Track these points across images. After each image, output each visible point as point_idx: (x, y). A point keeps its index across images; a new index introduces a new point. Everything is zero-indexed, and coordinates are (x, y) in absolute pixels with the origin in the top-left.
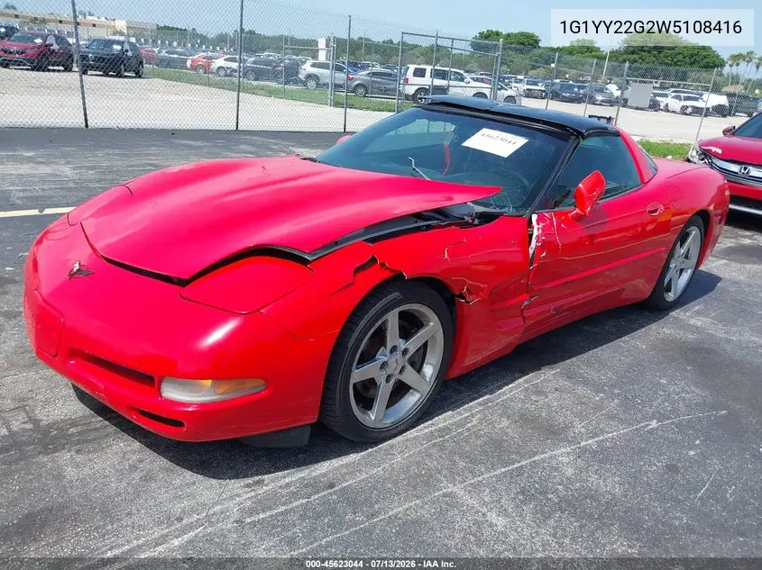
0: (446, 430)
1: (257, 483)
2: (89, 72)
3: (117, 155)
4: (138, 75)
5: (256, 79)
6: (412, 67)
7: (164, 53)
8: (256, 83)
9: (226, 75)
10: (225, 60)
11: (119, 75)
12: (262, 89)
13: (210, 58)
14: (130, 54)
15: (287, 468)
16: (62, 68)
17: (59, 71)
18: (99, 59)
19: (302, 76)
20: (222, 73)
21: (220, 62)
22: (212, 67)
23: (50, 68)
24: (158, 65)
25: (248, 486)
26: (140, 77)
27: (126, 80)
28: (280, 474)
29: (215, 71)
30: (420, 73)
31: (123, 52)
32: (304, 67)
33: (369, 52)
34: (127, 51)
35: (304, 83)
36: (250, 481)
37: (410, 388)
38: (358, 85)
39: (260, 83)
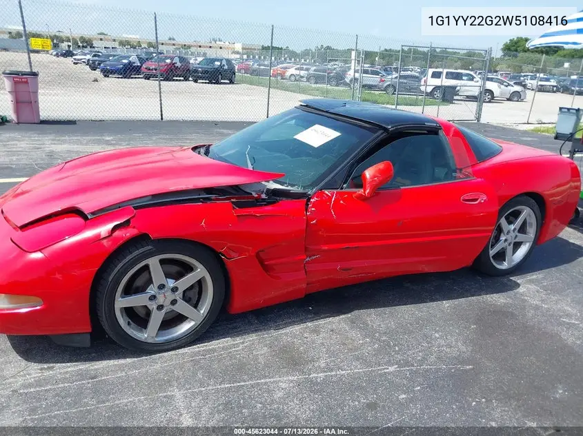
0: (214, 350)
1: (49, 368)
2: (199, 81)
3: (164, 139)
4: (232, 82)
5: (316, 83)
6: (431, 71)
7: (256, 66)
8: (314, 86)
9: (296, 80)
10: (296, 69)
11: (218, 83)
12: (318, 90)
13: (286, 68)
14: (226, 67)
15: (76, 361)
16: (182, 78)
17: (180, 80)
18: (206, 72)
19: (347, 80)
20: (293, 78)
21: (292, 71)
22: (286, 74)
23: (174, 78)
24: (251, 74)
25: (41, 369)
26: (233, 83)
27: (222, 86)
28: (69, 364)
29: (288, 78)
30: (436, 75)
31: (221, 66)
32: (349, 73)
33: (415, 59)
34: (224, 65)
35: (348, 85)
36: (46, 366)
37: (187, 318)
38: (389, 85)
39: (318, 85)
